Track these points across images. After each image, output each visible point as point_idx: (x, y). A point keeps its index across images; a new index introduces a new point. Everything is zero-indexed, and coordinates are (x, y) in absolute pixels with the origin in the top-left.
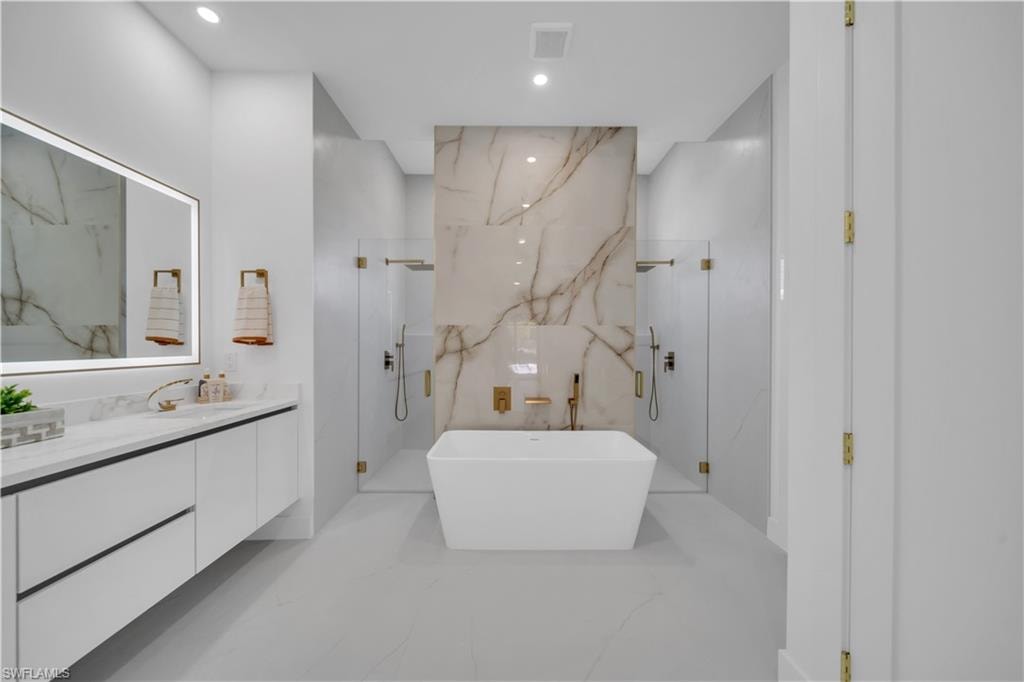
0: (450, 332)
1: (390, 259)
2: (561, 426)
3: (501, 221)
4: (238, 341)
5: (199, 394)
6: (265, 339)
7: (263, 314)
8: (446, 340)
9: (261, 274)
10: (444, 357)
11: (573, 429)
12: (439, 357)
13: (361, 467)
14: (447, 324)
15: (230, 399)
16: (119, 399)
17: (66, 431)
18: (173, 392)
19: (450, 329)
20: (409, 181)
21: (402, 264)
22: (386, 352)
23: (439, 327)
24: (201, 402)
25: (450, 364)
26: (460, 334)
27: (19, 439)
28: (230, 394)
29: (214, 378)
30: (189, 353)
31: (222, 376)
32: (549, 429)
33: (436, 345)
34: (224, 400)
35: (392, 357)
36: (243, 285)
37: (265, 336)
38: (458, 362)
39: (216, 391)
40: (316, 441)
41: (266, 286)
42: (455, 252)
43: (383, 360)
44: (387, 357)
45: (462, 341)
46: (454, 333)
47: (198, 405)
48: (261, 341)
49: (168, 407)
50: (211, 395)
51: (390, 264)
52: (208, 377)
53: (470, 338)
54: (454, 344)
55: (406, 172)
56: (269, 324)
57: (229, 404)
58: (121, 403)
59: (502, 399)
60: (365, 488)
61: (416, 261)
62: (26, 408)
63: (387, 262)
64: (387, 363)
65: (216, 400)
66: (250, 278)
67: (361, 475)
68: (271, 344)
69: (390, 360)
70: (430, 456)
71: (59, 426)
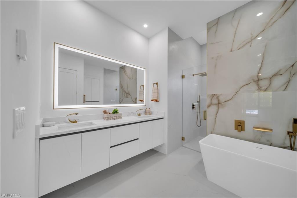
0: (213, 97)
1: (194, 74)
2: (283, 146)
3: (239, 48)
4: (152, 100)
5: (145, 113)
6: (157, 100)
7: (156, 94)
8: (211, 100)
9: (157, 84)
10: (211, 106)
11: (291, 149)
12: (209, 106)
13: (183, 139)
14: (212, 94)
15: (151, 114)
16: (132, 112)
17: (122, 118)
18: (140, 112)
19: (213, 96)
20: (202, 47)
21: (198, 75)
22: (193, 104)
23: (209, 95)
24: (145, 114)
25: (213, 109)
26: (218, 98)
27: (112, 119)
28: (151, 113)
29: (148, 109)
30: (144, 103)
31: (149, 109)
32: (271, 145)
33: (208, 102)
34: (150, 114)
35: (195, 106)
36: (153, 87)
37: (157, 99)
38: (217, 108)
39: (148, 112)
40: (168, 128)
41: (158, 86)
42: (215, 66)
43: (192, 106)
44: (193, 105)
45: (219, 100)
46: (215, 97)
47: (145, 115)
48: (156, 101)
49: (139, 115)
50: (147, 113)
51: (194, 76)
52: (147, 109)
53: (222, 99)
54: (215, 101)
55: (201, 45)
56: (158, 96)
57: (150, 115)
58: (132, 113)
59: (240, 126)
60: (184, 145)
61: (203, 73)
62: (117, 113)
63: (193, 75)
64: (193, 108)
65: (148, 115)
66: (155, 85)
67: (183, 141)
68: (158, 101)
69: (194, 106)
70: (200, 142)
71: (121, 117)
